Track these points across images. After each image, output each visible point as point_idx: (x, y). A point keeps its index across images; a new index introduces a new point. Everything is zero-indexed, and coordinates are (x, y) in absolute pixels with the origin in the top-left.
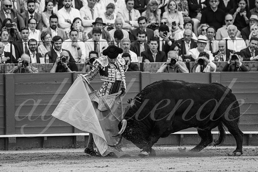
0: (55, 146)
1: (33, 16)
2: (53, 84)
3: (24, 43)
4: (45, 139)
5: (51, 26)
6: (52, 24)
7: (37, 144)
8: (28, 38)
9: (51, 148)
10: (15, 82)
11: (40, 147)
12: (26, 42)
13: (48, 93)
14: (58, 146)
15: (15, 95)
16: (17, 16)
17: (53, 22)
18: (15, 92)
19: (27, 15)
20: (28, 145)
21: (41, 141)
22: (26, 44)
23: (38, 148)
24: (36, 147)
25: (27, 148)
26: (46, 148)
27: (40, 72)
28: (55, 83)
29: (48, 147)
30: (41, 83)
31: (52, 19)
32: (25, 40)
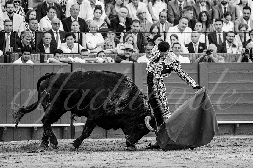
0: (247, 132)
1: (226, 8)
2: (245, 73)
3: (218, 34)
4: (238, 126)
5: (244, 17)
6: (245, 15)
7: (230, 131)
8: (221, 30)
9: (243, 135)
10: (209, 71)
11: (232, 134)
12: (220, 33)
13: (241, 82)
14: (250, 133)
15: (209, 84)
16: (212, 8)
17: (245, 13)
18: (209, 81)
19: (220, 6)
20: (221, 131)
21: (234, 127)
22: (220, 35)
23: (231, 134)
24: (229, 133)
25: (220, 134)
26: (238, 134)
27: (233, 61)
28: (248, 72)
29: (240, 134)
30: (234, 72)
31: (245, 10)
32: (219, 32)
